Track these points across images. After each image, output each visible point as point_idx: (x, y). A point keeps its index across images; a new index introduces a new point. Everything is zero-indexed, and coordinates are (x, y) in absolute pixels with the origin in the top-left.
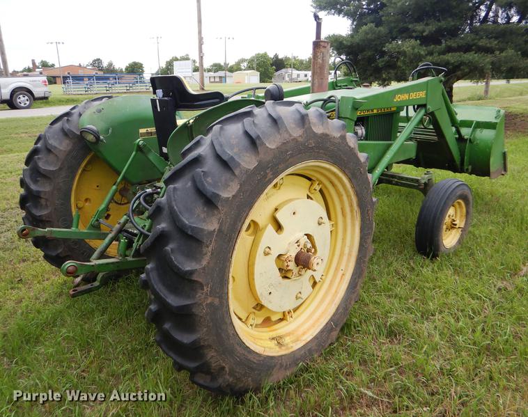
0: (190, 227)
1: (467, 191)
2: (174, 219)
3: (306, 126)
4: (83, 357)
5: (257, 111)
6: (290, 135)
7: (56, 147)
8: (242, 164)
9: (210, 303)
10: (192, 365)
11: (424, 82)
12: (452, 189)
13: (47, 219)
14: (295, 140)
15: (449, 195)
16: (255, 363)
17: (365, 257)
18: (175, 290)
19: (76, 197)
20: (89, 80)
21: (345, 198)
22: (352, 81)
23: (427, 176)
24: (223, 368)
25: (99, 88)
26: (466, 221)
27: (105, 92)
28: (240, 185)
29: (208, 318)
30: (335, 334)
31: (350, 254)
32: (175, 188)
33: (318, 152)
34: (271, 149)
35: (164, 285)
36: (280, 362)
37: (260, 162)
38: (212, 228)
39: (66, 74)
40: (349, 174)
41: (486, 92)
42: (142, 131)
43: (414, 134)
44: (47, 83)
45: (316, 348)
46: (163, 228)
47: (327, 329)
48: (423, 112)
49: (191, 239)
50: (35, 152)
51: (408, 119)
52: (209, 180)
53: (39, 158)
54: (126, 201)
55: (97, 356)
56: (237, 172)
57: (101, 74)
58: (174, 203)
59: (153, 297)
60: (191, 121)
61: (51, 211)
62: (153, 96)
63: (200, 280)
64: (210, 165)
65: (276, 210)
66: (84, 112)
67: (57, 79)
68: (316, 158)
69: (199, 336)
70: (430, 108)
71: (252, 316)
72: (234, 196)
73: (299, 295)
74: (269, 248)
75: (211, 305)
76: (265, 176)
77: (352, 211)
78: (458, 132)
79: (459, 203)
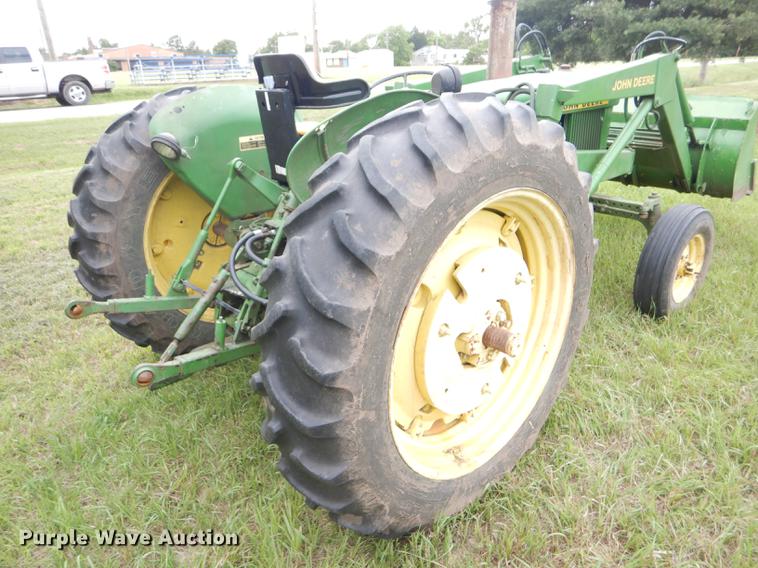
0: (331, 306)
1: (709, 223)
2: (303, 292)
3: (507, 135)
4: (173, 472)
5: (428, 109)
6: (484, 151)
7: (115, 168)
8: (411, 200)
9: (363, 419)
10: (337, 506)
11: (654, 62)
12: (689, 221)
13: (110, 274)
14: (491, 156)
15: (686, 229)
16: (425, 493)
17: (578, 326)
18: (307, 402)
19: (150, 238)
20: (166, 64)
21: (554, 242)
22: (541, 61)
23: (652, 200)
24: (381, 507)
25: (179, 77)
26: (704, 263)
27: (187, 81)
28: (408, 236)
29: (360, 441)
30: (534, 437)
31: (556, 324)
32: (302, 242)
33: (523, 175)
34: (455, 175)
35: (290, 393)
36: (459, 486)
37: (438, 197)
38: (364, 307)
39: (134, 57)
40: (564, 206)
41: (703, 75)
42: (243, 140)
43: (636, 138)
44: (108, 69)
45: (509, 459)
46: (286, 306)
47: (524, 432)
48: (648, 105)
49: (331, 324)
50: (85, 175)
51: (626, 117)
52: (358, 228)
53: (92, 184)
54: (223, 242)
55: (193, 470)
56: (402, 215)
57: (180, 56)
58: (302, 267)
59: (273, 408)
60: (322, 128)
61: (115, 264)
62: (259, 87)
63: (347, 387)
64: (358, 203)
65: (456, 267)
66: (155, 112)
67: (122, 63)
68: (519, 185)
69: (346, 467)
70: (659, 100)
71: (418, 422)
72: (398, 254)
73: (486, 388)
74: (446, 325)
75: (364, 422)
76: (446, 219)
77: (563, 261)
78: (691, 135)
79: (697, 240)
